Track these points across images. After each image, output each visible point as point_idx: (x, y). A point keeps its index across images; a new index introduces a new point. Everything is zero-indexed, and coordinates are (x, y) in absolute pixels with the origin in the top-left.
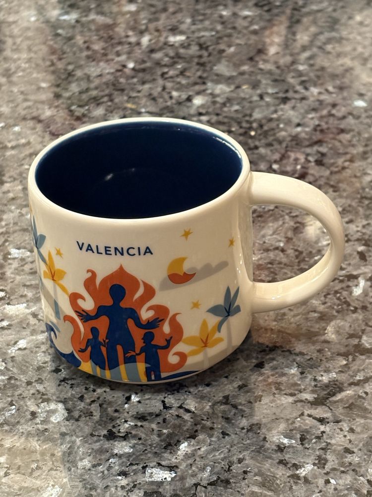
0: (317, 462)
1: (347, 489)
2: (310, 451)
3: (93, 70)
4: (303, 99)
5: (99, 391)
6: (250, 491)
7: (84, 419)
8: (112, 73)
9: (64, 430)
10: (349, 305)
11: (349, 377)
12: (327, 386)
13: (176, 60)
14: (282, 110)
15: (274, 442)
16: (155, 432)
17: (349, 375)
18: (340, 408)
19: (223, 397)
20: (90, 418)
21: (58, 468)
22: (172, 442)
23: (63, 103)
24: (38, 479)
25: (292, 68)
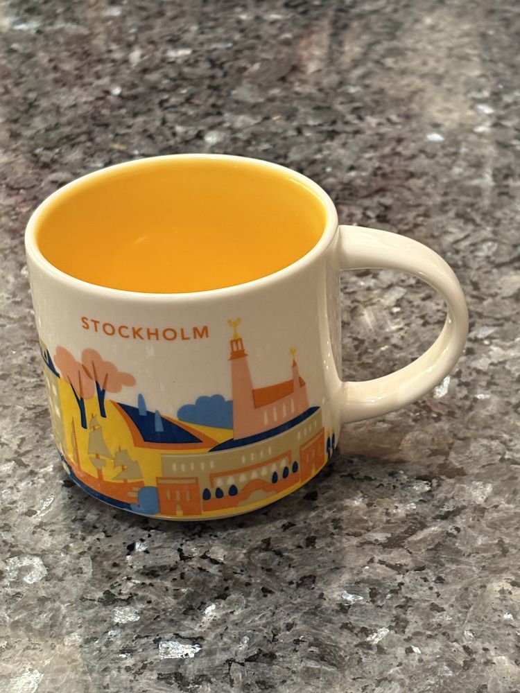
0: (394, 624)
1: (436, 660)
2: (384, 610)
3: (65, 98)
4: (357, 132)
5: (90, 539)
6: (304, 667)
7: (71, 577)
8: (91, 103)
9: (43, 593)
10: (430, 411)
11: (433, 508)
12: (403, 522)
13: (179, 82)
14: (328, 148)
15: (334, 600)
16: (170, 592)
17: (434, 506)
18: (423, 550)
19: (262, 541)
20: (78, 577)
21: (37, 646)
22: (194, 604)
23: (23, 145)
24: (11, 662)
25: (339, 90)
